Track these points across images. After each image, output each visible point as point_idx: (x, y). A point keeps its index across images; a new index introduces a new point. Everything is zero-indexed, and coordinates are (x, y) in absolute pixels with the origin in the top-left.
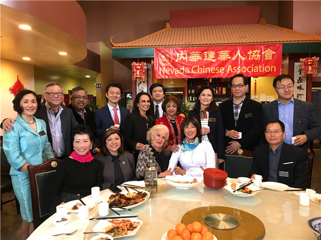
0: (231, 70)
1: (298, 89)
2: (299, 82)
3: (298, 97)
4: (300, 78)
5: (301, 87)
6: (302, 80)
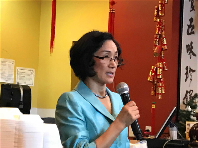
1: (187, 52)
2: (190, 32)
3: (187, 78)
4: (191, 20)
5: (192, 48)
6: (193, 27)
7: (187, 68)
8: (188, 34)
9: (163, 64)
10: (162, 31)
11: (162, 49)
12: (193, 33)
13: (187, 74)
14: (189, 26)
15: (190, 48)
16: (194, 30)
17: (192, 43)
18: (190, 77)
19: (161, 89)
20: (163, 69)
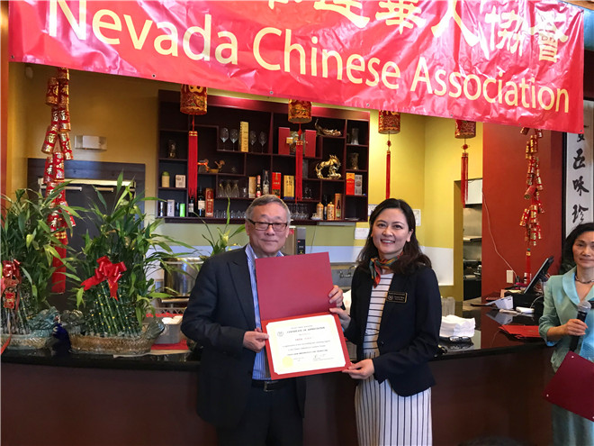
0: (426, 79)
1: (575, 188)
2: (578, 165)
3: (575, 218)
4: (580, 151)
5: (583, 183)
6: (583, 159)
7: (575, 207)
8: (575, 167)
9: (538, 207)
10: (536, 169)
11: (537, 190)
12: (584, 166)
13: (575, 213)
14: (577, 159)
15: (579, 185)
16: (584, 162)
17: (581, 177)
18: (580, 217)
19: (537, 235)
20: (538, 211)
